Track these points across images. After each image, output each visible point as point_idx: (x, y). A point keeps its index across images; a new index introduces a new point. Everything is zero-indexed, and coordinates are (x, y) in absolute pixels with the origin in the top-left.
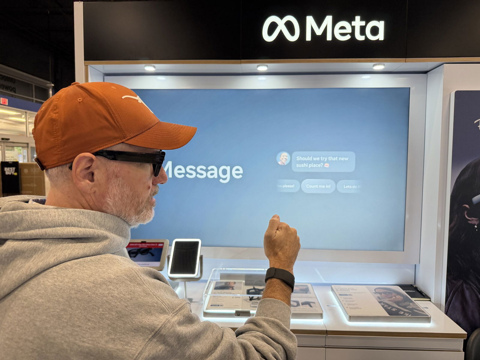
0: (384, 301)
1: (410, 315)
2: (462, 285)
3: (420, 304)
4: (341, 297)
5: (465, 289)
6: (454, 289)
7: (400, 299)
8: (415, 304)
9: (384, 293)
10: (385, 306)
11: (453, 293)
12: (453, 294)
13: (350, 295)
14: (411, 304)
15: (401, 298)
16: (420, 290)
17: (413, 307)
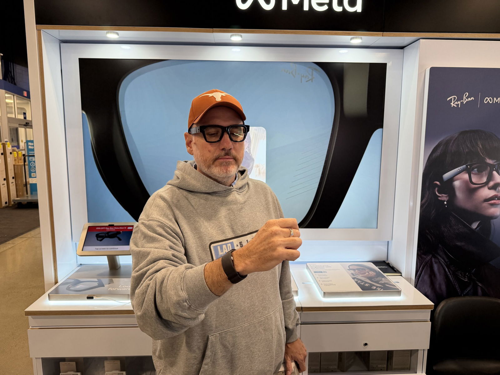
0: (357, 277)
1: (382, 289)
2: (431, 259)
3: (392, 278)
4: (316, 275)
5: (434, 263)
6: (423, 263)
7: (373, 274)
8: (387, 279)
9: (358, 269)
10: (358, 282)
11: (422, 267)
12: (423, 269)
13: (324, 272)
14: (383, 279)
15: (374, 274)
16: (392, 266)
17: (385, 281)
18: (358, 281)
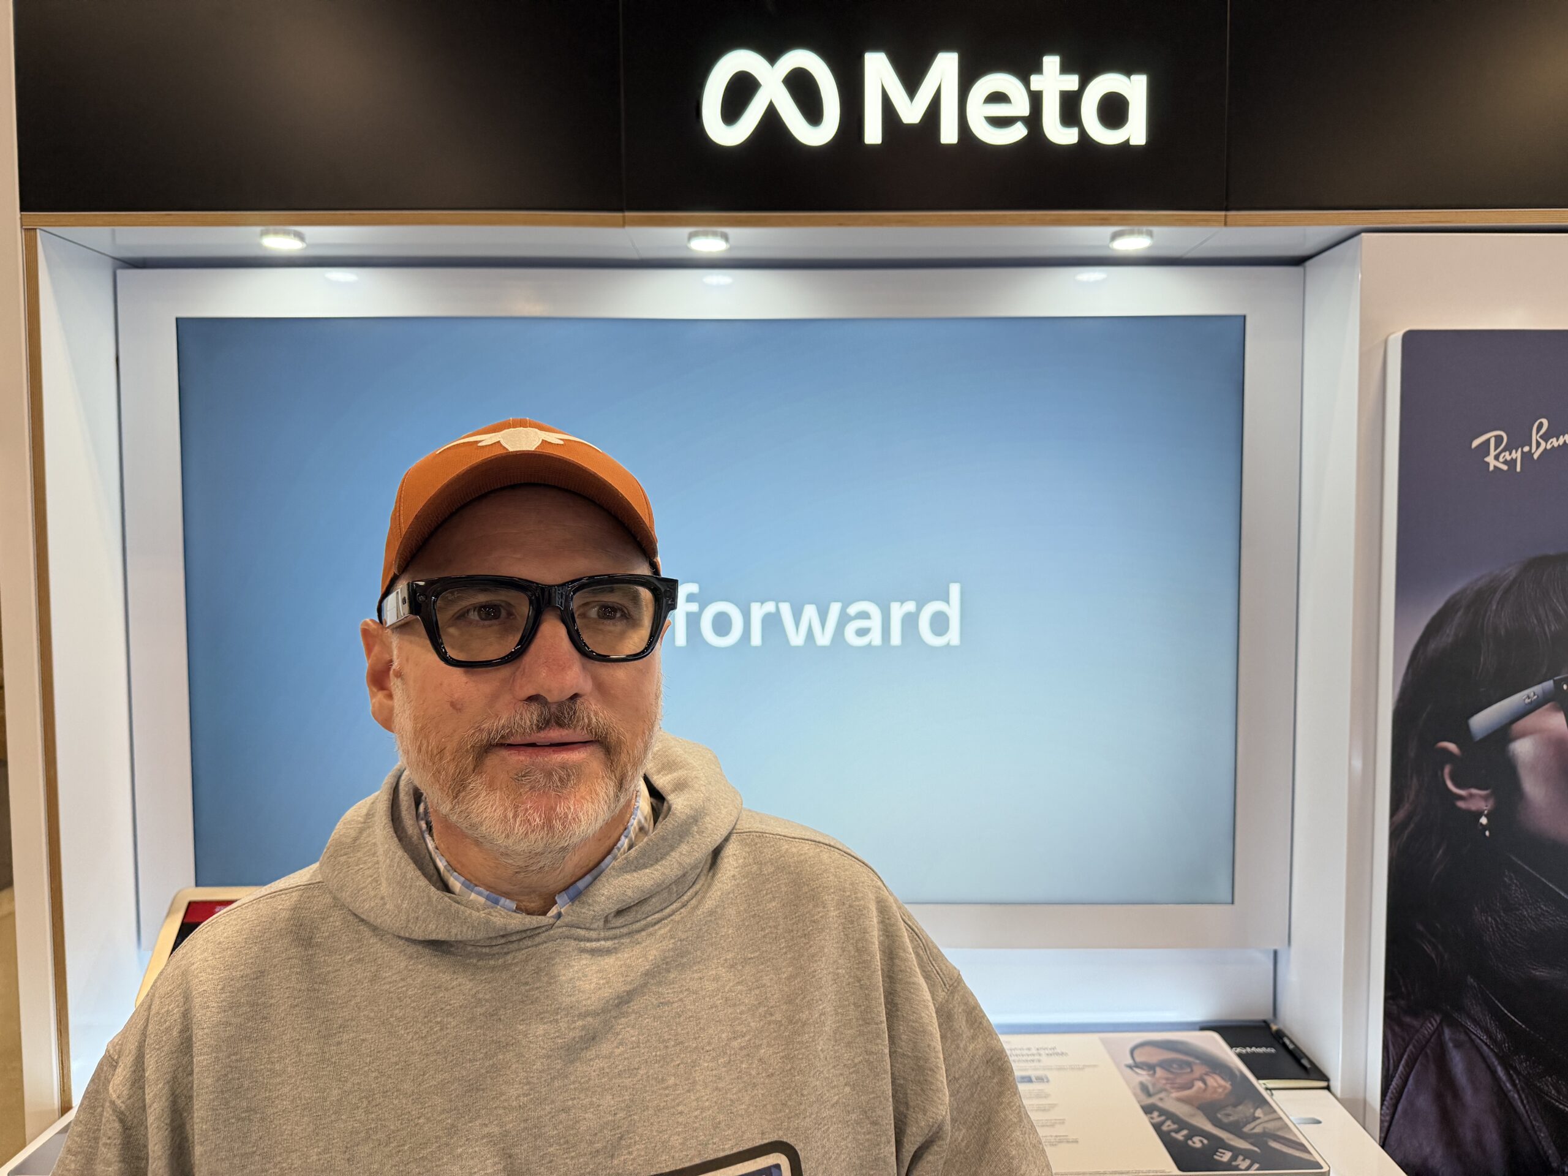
0: (1160, 1104)
1: (1256, 1166)
2: (1439, 1032)
3: (1289, 1104)
5: (1451, 1045)
6: (1411, 1047)
7: (1220, 1090)
8: (1275, 1111)
9: (1165, 1065)
10: (1165, 1128)
11: (1407, 1064)
12: (1410, 1067)
13: (1040, 1079)
14: (1259, 1113)
15: (1225, 1088)
16: (1291, 1047)
17: (1266, 1125)
18: (1163, 1123)
